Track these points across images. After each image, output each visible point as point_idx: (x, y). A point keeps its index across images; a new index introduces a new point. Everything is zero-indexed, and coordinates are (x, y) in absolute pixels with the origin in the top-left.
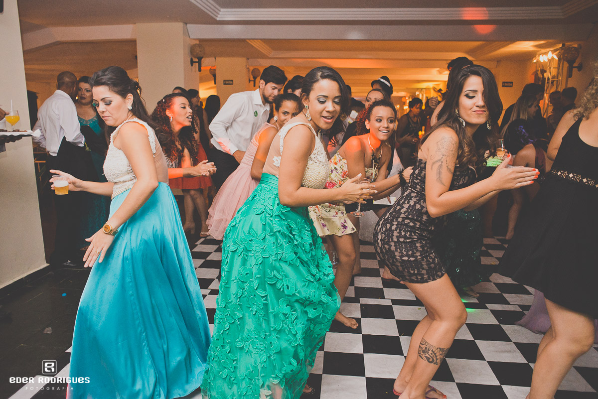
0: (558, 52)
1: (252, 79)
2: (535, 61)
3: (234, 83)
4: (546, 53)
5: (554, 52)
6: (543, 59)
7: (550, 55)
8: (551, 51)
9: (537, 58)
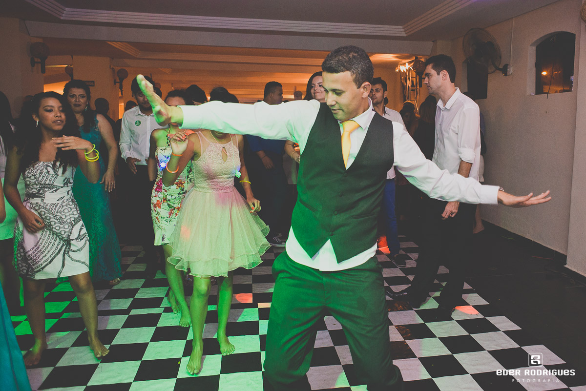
0: (412, 64)
1: (118, 80)
2: (397, 70)
3: (95, 84)
4: (404, 64)
5: (409, 63)
6: (403, 69)
7: (408, 66)
8: (408, 62)
9: (398, 68)
